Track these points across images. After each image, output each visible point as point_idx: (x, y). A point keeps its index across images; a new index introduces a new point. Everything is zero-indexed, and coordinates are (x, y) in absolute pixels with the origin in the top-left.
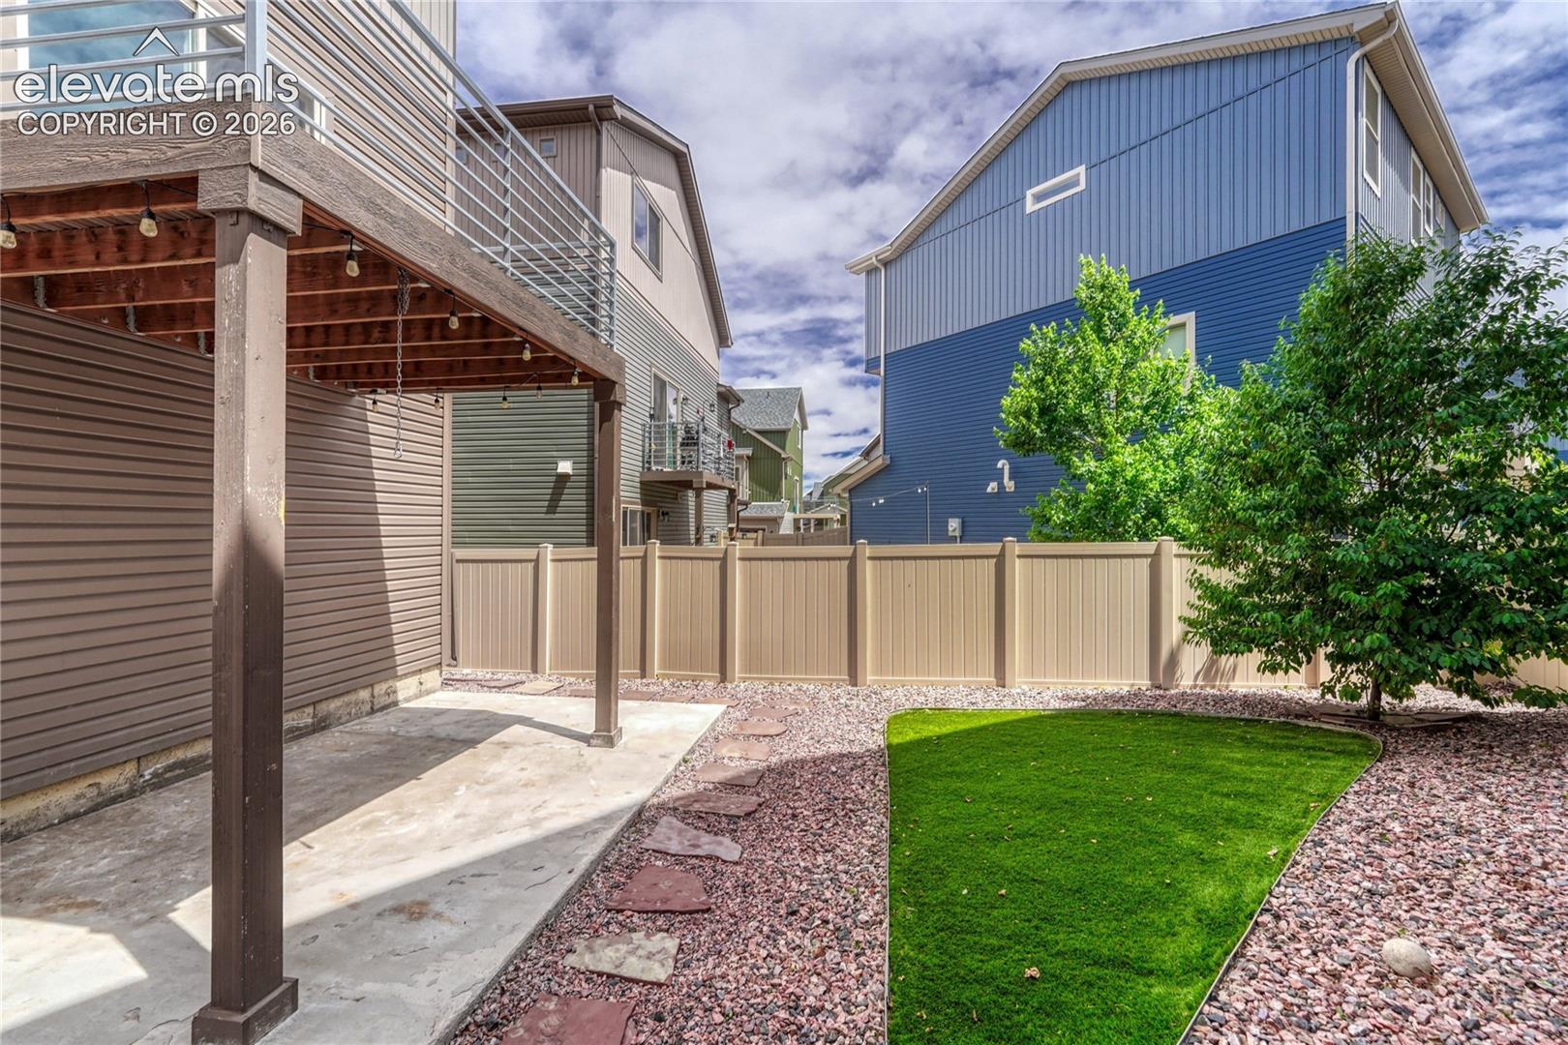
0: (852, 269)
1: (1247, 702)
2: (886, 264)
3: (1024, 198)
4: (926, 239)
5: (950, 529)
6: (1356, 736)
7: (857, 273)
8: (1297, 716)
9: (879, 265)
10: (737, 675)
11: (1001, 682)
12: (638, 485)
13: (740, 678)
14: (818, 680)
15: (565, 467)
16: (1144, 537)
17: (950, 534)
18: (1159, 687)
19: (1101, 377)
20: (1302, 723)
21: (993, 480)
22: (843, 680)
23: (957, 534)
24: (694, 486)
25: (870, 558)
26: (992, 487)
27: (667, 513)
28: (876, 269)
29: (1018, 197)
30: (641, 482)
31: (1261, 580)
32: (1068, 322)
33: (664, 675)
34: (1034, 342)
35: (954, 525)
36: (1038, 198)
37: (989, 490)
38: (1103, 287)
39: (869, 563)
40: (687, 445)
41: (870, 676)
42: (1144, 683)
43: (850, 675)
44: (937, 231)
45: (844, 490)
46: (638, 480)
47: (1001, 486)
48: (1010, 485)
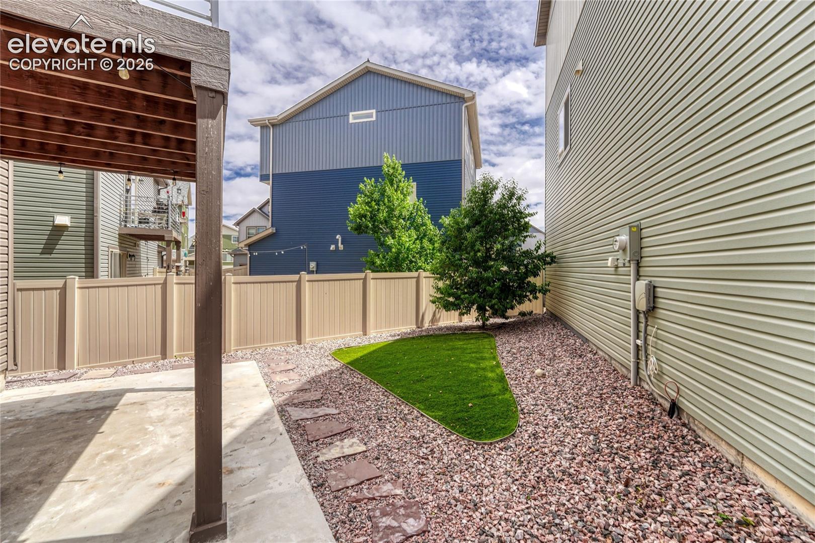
0: (253, 122)
1: (448, 328)
2: (273, 125)
3: (349, 115)
4: (297, 119)
5: (311, 267)
6: (483, 333)
7: (255, 126)
8: (465, 330)
9: (269, 125)
10: (232, 349)
11: (365, 334)
12: (117, 236)
13: (234, 350)
14: (281, 344)
15: (62, 220)
16: (410, 270)
17: (311, 269)
18: (419, 328)
19: (396, 205)
20: (467, 332)
21: (333, 244)
22: (293, 343)
23: (315, 269)
24: (166, 239)
25: (308, 281)
26: (333, 247)
27: (133, 256)
28: (267, 126)
29: (346, 113)
30: (120, 235)
31: (455, 285)
32: (380, 180)
33: (180, 355)
34: (365, 186)
35: (313, 265)
36: (355, 117)
37: (331, 249)
38: (394, 168)
39: (307, 283)
40: (159, 212)
41: (307, 338)
42: (414, 327)
43: (297, 339)
44: (304, 117)
45: (246, 245)
46: (117, 232)
47: (337, 247)
48: (341, 247)
